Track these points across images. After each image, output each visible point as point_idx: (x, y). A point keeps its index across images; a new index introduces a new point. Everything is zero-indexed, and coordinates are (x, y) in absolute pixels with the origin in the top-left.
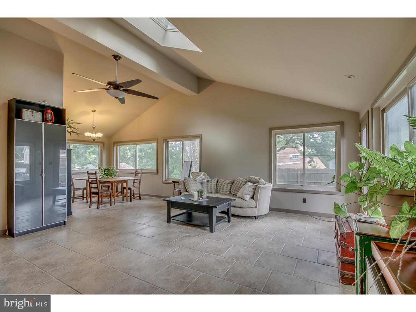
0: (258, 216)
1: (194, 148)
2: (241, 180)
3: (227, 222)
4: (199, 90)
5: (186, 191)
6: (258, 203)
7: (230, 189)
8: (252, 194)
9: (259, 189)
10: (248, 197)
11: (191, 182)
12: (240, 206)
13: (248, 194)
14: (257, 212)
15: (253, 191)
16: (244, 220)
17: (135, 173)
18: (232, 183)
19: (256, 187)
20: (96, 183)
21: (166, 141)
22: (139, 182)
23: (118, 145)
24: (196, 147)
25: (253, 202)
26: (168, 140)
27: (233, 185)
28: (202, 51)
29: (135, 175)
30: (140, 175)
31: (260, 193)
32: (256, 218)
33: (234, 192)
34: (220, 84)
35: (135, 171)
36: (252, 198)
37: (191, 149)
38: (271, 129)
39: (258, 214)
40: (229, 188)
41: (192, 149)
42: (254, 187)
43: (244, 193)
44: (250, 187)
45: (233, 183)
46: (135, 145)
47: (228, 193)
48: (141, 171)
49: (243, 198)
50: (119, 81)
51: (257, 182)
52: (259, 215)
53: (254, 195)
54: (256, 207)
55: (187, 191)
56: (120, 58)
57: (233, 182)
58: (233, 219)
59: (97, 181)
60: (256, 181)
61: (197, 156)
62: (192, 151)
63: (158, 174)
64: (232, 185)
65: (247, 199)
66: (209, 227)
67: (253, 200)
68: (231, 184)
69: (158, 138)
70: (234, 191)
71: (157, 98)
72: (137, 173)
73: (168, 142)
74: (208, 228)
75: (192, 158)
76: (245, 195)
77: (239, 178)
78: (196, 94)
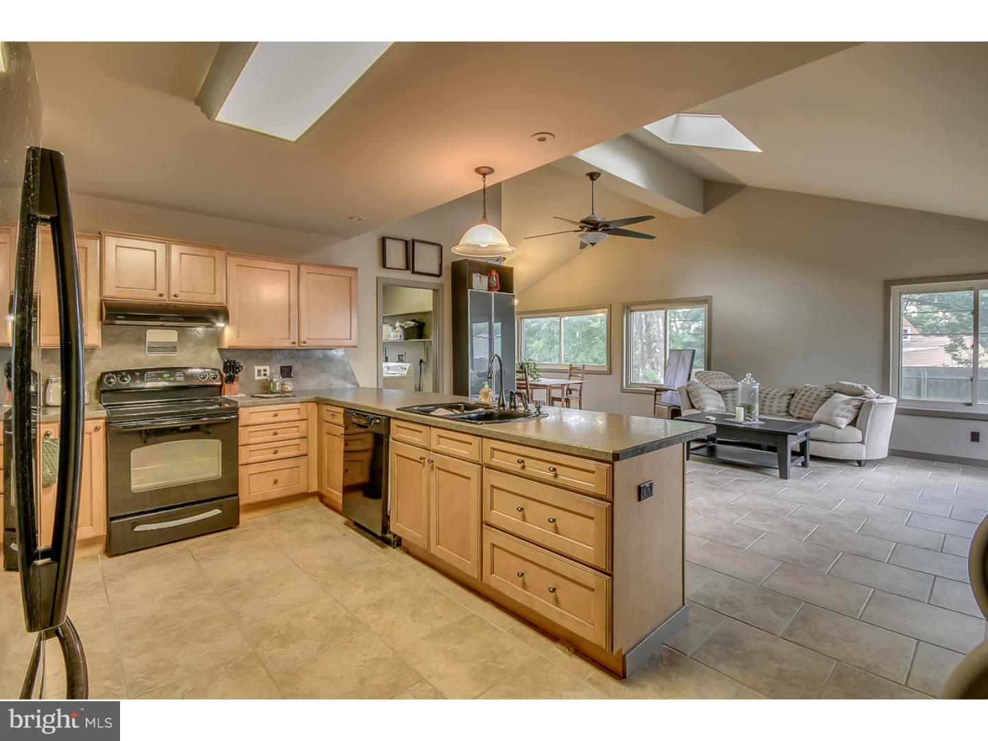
0: (867, 461)
1: (648, 320)
2: (816, 390)
3: (799, 466)
4: (706, 207)
5: (690, 406)
6: (868, 435)
7: (788, 407)
8: (851, 416)
9: (871, 407)
10: (843, 422)
11: (703, 390)
12: (826, 438)
13: (843, 416)
14: (864, 452)
15: (855, 410)
16: (836, 467)
17: (569, 371)
18: (790, 395)
19: (863, 403)
20: (526, 388)
21: (628, 308)
22: (578, 389)
23: (521, 318)
24: (652, 317)
25: (858, 434)
26: (632, 309)
27: (795, 399)
28: (759, 151)
29: (570, 376)
30: (580, 375)
31: (874, 415)
32: (860, 463)
33: (800, 413)
34: (759, 190)
35: (568, 368)
36: (853, 423)
37: (642, 322)
38: (888, 284)
39: (866, 456)
40: (784, 404)
41: (644, 321)
42: (857, 403)
43: (834, 414)
44: (847, 403)
45: (793, 395)
46: (559, 318)
47: (785, 414)
48: (582, 368)
49: (834, 423)
50: (599, 218)
51: (860, 394)
52: (870, 458)
53: (856, 418)
54: (862, 442)
55: (693, 407)
56: (599, 175)
57: (792, 392)
58: (811, 463)
59: (526, 384)
60: (857, 392)
61: (655, 335)
62: (645, 327)
63: (610, 374)
64: (790, 399)
65: (843, 426)
66: (778, 471)
67: (856, 429)
68: (790, 397)
69: (611, 305)
70: (798, 411)
71: (653, 238)
72: (572, 371)
73: (631, 311)
74: (777, 473)
75: (642, 341)
76: (836, 418)
77: (807, 385)
78: (700, 215)
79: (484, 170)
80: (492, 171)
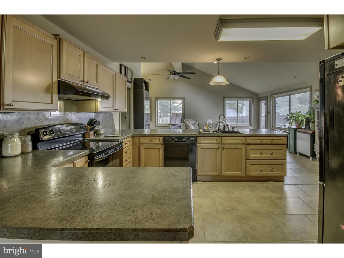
79: (219, 59)
80: (221, 59)
